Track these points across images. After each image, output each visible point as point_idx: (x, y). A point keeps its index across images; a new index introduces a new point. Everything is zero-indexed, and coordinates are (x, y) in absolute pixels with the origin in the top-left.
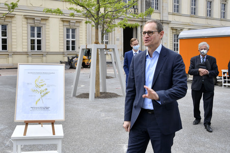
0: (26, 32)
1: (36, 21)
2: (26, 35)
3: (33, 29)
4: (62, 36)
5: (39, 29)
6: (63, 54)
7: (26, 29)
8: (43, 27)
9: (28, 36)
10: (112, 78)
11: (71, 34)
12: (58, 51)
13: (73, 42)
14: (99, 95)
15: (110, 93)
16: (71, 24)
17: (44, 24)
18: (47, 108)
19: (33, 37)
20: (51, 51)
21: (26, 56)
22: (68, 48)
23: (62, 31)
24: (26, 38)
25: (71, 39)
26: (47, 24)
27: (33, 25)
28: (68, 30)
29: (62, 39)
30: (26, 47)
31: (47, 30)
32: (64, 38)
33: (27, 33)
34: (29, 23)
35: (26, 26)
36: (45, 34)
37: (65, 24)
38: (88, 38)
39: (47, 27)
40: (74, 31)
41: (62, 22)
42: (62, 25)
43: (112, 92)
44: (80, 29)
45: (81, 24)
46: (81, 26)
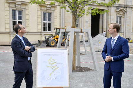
0: (8, 15)
1: (17, 6)
2: (8, 17)
3: (14, 12)
4: (40, 19)
5: (20, 12)
6: (41, 34)
7: (8, 12)
8: (24, 11)
9: (10, 18)
10: (83, 54)
11: (47, 17)
12: (37, 32)
13: (49, 24)
14: (75, 69)
15: (84, 68)
16: (47, 9)
17: (24, 8)
18: (58, 78)
19: (15, 19)
20: (31, 31)
21: (9, 35)
22: (45, 29)
23: (40, 14)
24: (8, 20)
25: (47, 22)
26: (27, 8)
27: (14, 9)
28: (45, 14)
29: (40, 21)
30: (9, 27)
31: (27, 13)
32: (41, 20)
33: (10, 16)
34: (11, 7)
35: (8, 9)
36: (25, 17)
37: (43, 8)
38: (61, 21)
39: (27, 11)
40: (49, 14)
41: (39, 7)
42: (39, 9)
43: (85, 66)
44: (55, 13)
45: (56, 9)
46: (56, 11)
